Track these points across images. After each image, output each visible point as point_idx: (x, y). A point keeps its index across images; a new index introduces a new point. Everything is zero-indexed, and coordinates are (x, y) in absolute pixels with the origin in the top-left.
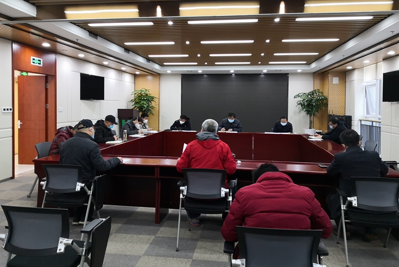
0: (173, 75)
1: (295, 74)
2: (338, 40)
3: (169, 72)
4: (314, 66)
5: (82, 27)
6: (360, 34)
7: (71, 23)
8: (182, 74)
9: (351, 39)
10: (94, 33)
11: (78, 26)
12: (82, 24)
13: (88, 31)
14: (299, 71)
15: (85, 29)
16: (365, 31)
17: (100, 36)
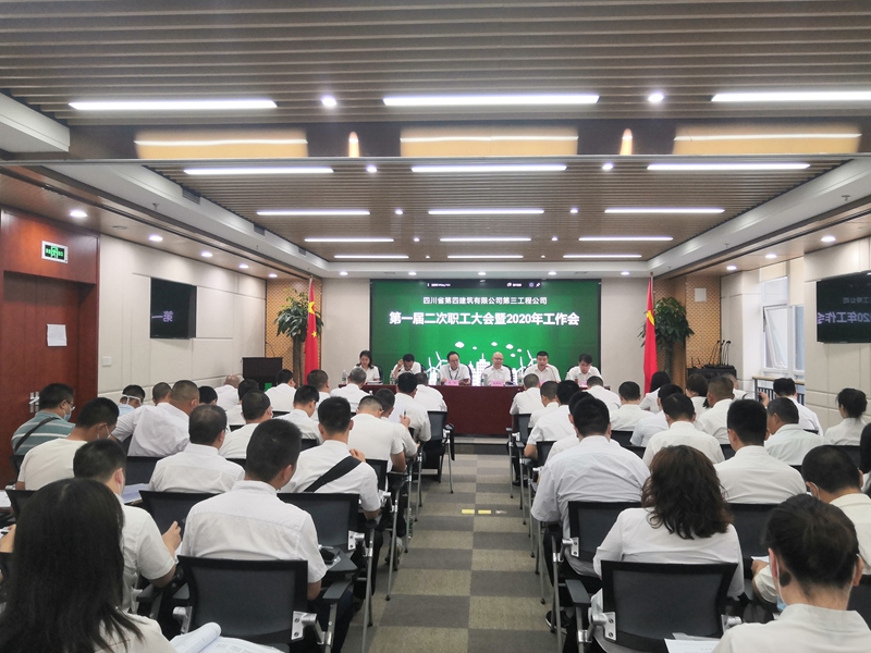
0: (353, 280)
1: (616, 280)
2: (721, 211)
3: (344, 273)
4: (658, 264)
5: (168, 177)
6: (770, 199)
7: (146, 167)
8: (371, 280)
9: (748, 210)
10: (193, 190)
11: (160, 173)
12: (169, 171)
13: (181, 185)
14: (625, 274)
15: (174, 181)
16: (783, 193)
17: (205, 197)
